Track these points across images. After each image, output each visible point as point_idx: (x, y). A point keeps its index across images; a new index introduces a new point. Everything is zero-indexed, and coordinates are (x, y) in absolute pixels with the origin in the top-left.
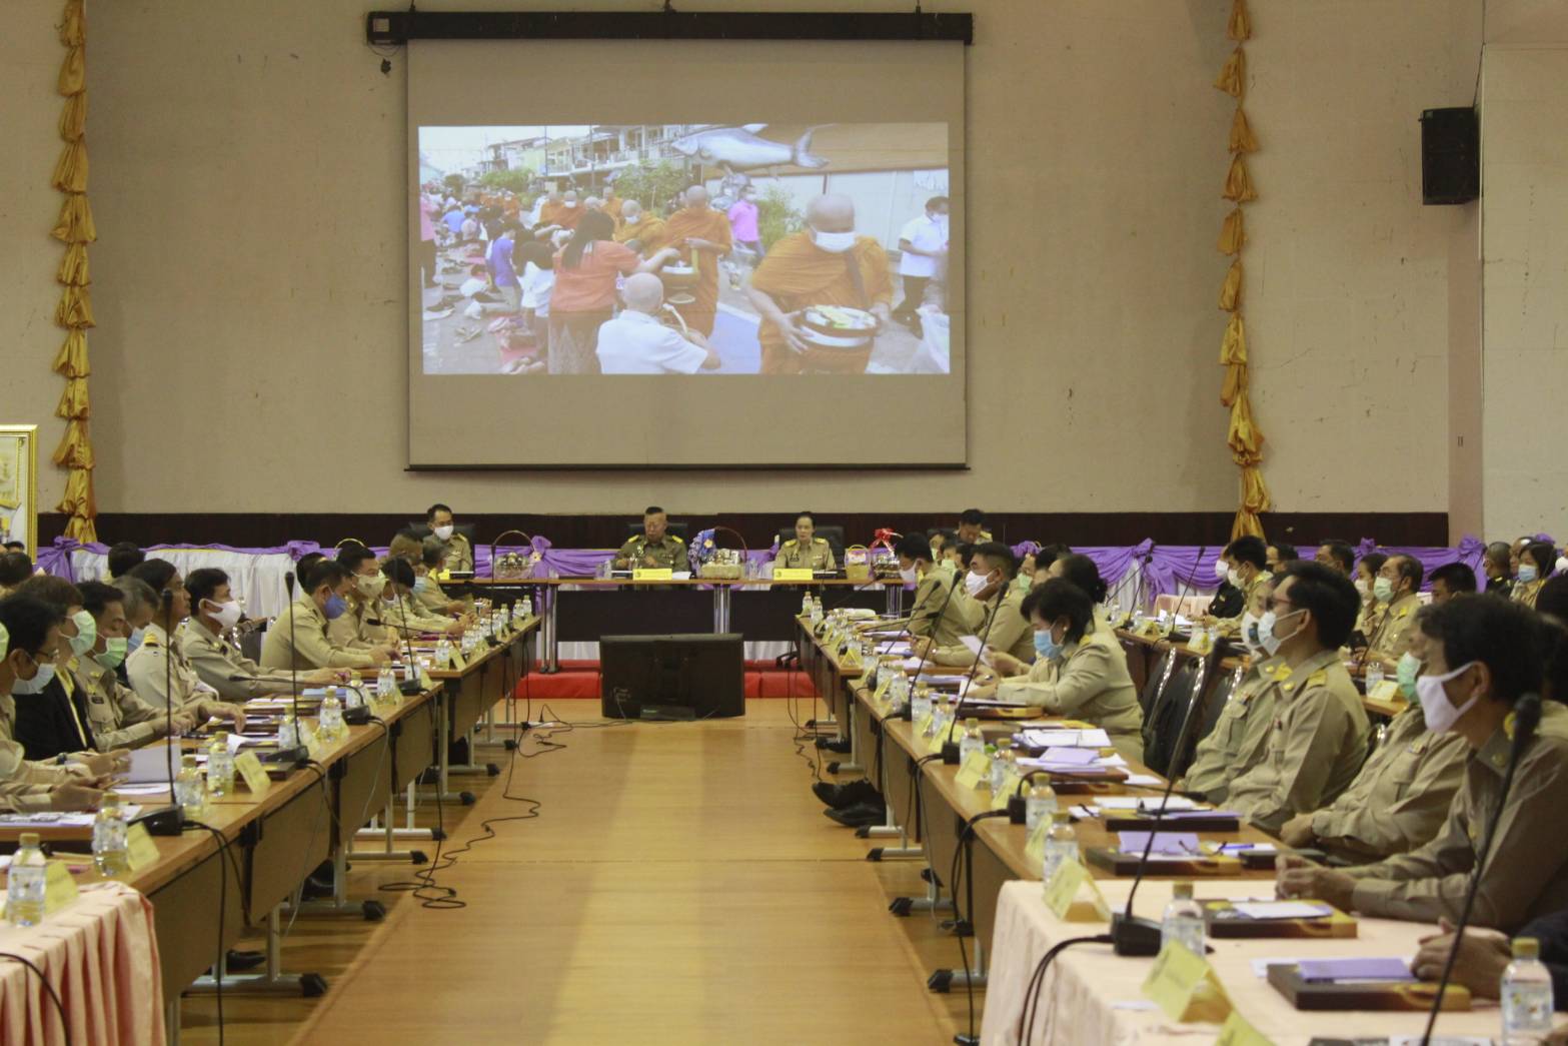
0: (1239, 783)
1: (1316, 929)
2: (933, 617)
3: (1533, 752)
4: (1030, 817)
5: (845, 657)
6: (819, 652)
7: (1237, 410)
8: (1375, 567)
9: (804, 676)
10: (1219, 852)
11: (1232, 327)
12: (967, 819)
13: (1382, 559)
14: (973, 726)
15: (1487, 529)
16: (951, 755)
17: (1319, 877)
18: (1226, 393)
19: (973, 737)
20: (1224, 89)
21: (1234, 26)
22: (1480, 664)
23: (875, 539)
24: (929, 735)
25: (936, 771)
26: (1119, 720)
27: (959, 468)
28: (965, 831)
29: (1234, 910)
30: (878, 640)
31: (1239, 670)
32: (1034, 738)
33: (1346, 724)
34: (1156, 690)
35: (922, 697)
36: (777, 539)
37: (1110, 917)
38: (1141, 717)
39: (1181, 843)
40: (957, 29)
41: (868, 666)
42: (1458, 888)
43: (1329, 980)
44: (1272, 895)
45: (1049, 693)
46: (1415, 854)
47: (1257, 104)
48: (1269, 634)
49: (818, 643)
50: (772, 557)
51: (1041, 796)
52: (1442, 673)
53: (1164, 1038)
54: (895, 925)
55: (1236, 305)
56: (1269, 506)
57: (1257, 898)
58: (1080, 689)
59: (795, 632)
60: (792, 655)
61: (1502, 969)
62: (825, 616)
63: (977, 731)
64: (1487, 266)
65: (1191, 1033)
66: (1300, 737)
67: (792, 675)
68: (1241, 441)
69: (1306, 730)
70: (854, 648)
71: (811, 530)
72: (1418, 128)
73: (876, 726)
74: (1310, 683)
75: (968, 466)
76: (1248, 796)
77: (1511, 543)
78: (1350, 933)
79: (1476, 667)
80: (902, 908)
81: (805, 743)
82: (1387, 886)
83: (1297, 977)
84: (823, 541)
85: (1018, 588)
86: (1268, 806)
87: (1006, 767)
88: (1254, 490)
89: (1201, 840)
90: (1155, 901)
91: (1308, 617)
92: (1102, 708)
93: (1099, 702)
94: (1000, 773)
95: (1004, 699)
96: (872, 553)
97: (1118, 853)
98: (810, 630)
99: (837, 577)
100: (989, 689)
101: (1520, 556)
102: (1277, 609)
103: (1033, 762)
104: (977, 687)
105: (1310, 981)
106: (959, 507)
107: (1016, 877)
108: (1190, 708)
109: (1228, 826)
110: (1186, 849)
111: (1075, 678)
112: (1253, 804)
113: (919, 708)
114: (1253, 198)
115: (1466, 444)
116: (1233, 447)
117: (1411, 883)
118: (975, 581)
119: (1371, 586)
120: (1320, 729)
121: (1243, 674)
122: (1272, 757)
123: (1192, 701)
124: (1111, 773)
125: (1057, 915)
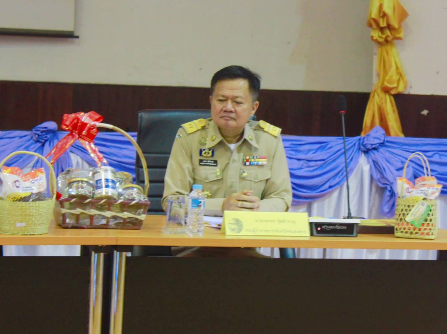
68: (384, 15)
75: (76, 34)
88: (392, 70)
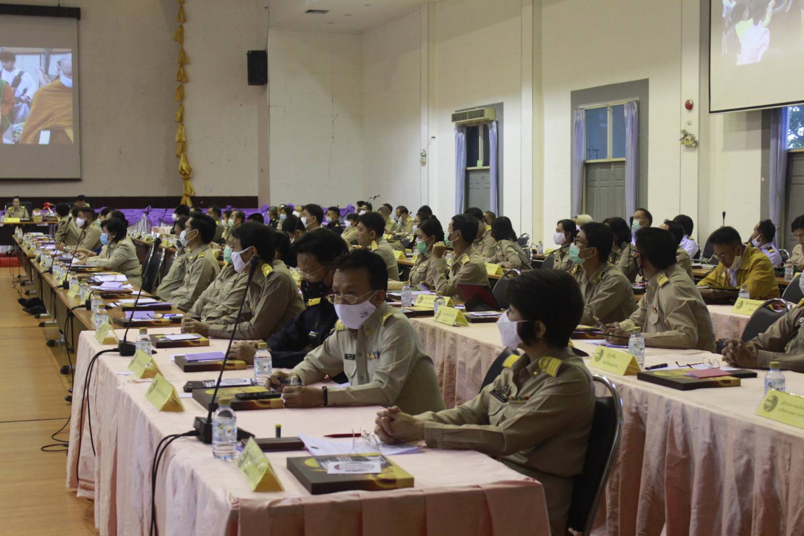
0: (174, 293)
1: (195, 343)
2: (65, 235)
3: (271, 278)
4: (92, 307)
5: (29, 251)
6: (20, 249)
7: (182, 159)
8: (229, 215)
9: (16, 259)
10: (162, 317)
11: (180, 128)
12: (70, 309)
13: (231, 212)
14: (74, 274)
15: (271, 202)
16: (66, 285)
17: (196, 325)
18: (178, 153)
19: (74, 278)
20: (176, 40)
21: (179, 17)
22: (253, 247)
23: (44, 206)
24: (59, 279)
25: (60, 292)
26: (133, 272)
27: (78, 180)
28: (70, 314)
29: (165, 338)
30: (43, 244)
31: (177, 253)
32: (98, 278)
33: (212, 271)
34: (148, 260)
35: (56, 264)
36: (6, 207)
37: (118, 343)
38: (141, 270)
39: (148, 315)
40: (74, 13)
41: (38, 253)
42: (245, 327)
43: (197, 361)
44: (180, 332)
45: (106, 262)
46: (232, 315)
47: (189, 46)
48: (184, 239)
49: (20, 246)
50: (4, 214)
51: (96, 299)
52: (240, 251)
53: (134, 384)
54: (49, 349)
55: (181, 120)
56: (194, 194)
57: (174, 333)
58: (118, 261)
59: (12, 242)
60: (12, 251)
61: (254, 353)
62: (23, 235)
63: (76, 276)
64: (270, 108)
65: (144, 382)
66: (195, 276)
67: (11, 258)
68: (183, 170)
69: (197, 273)
70: (33, 247)
71: (19, 203)
72: (246, 57)
73: (40, 276)
74: (199, 256)
75: (81, 179)
76: (177, 298)
77: (278, 206)
78: (207, 344)
79: (252, 248)
80: (51, 344)
81: (16, 284)
82: (221, 327)
83: (185, 360)
84: (24, 207)
85: (97, 224)
86: (184, 301)
87: (86, 289)
88: (188, 188)
89: (156, 313)
90: (134, 336)
91: (198, 232)
92: (126, 267)
93: (125, 265)
94: (83, 292)
95: (89, 265)
96: (43, 212)
97: (125, 319)
98: (17, 241)
99: (29, 221)
100: (83, 261)
101: (280, 211)
102: (186, 229)
103: (98, 287)
104: (79, 261)
105: (189, 361)
106: (76, 195)
107: (86, 329)
108: (160, 267)
109: (168, 308)
110: (150, 317)
111: (116, 257)
112: (179, 300)
113: (56, 269)
114: (187, 81)
115: (264, 171)
116: (181, 172)
117: (229, 325)
118: (80, 221)
119: (227, 222)
120: (203, 272)
121: (178, 253)
122: (186, 284)
123: (160, 264)
124: (126, 290)
125: (100, 342)
